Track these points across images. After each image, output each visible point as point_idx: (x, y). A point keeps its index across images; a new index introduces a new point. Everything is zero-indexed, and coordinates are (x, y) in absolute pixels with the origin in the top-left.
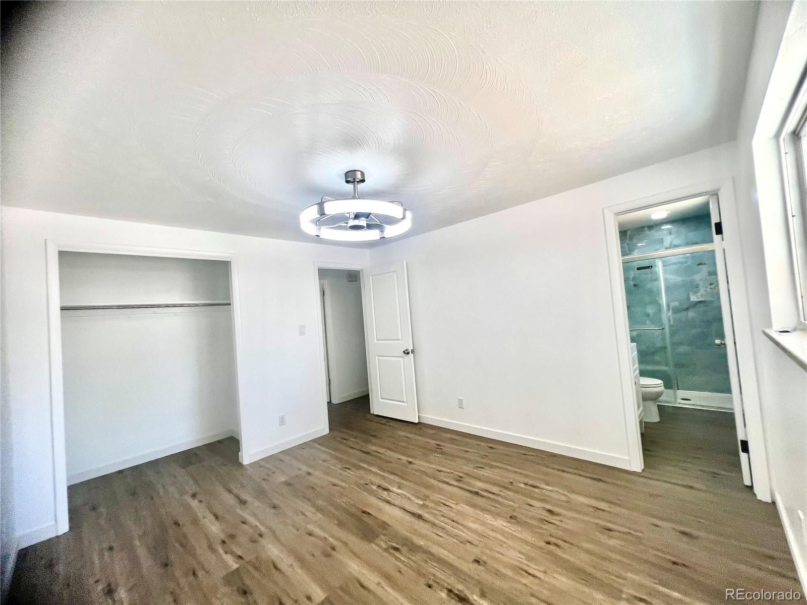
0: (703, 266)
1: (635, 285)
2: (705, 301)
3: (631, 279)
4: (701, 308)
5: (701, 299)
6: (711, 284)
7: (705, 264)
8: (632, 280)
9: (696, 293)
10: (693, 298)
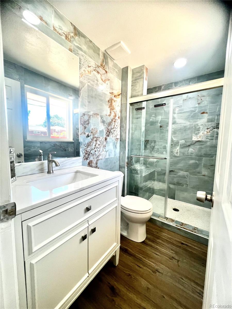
0: (205, 114)
1: (161, 127)
2: (201, 141)
3: (159, 121)
4: (197, 147)
5: (200, 139)
6: (207, 129)
7: (207, 113)
8: (160, 123)
9: (196, 134)
10: (195, 139)
